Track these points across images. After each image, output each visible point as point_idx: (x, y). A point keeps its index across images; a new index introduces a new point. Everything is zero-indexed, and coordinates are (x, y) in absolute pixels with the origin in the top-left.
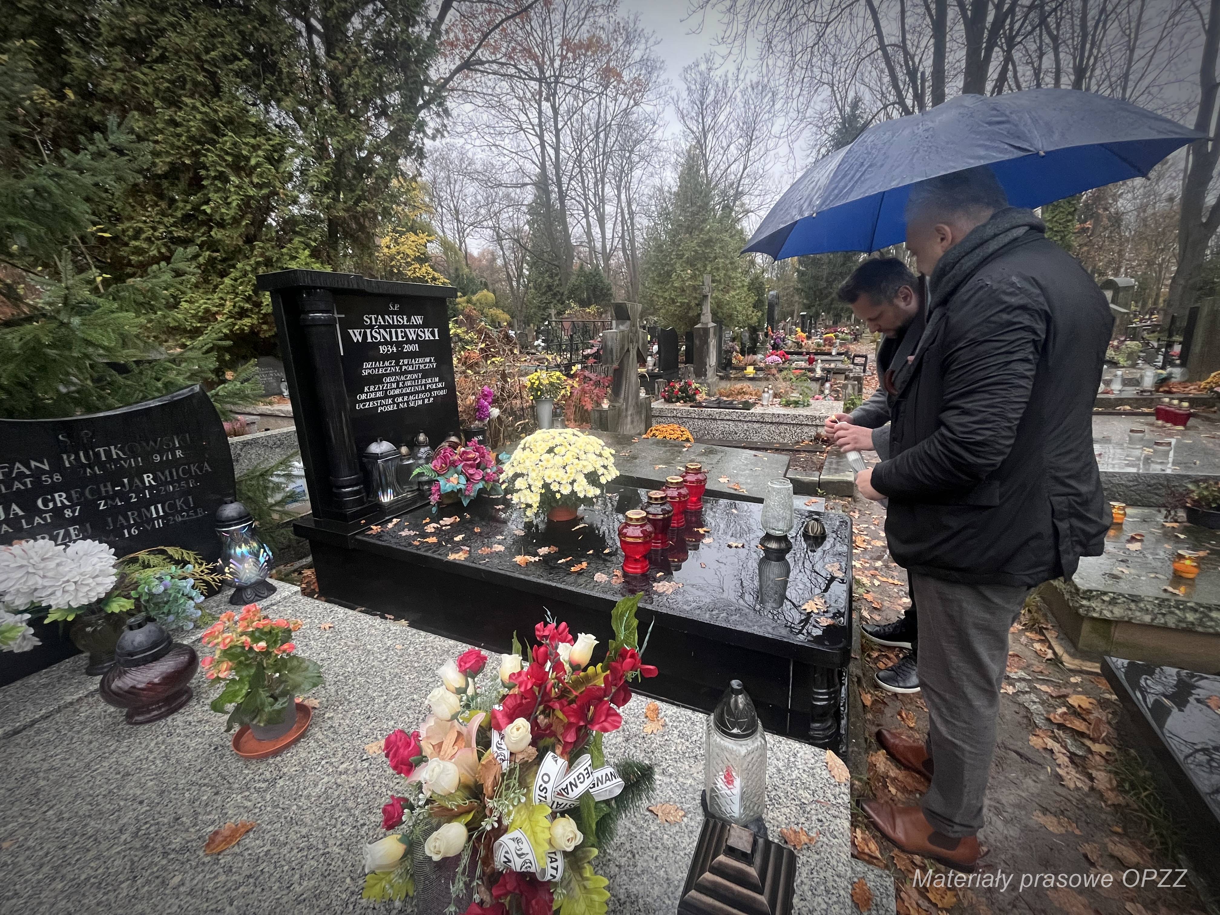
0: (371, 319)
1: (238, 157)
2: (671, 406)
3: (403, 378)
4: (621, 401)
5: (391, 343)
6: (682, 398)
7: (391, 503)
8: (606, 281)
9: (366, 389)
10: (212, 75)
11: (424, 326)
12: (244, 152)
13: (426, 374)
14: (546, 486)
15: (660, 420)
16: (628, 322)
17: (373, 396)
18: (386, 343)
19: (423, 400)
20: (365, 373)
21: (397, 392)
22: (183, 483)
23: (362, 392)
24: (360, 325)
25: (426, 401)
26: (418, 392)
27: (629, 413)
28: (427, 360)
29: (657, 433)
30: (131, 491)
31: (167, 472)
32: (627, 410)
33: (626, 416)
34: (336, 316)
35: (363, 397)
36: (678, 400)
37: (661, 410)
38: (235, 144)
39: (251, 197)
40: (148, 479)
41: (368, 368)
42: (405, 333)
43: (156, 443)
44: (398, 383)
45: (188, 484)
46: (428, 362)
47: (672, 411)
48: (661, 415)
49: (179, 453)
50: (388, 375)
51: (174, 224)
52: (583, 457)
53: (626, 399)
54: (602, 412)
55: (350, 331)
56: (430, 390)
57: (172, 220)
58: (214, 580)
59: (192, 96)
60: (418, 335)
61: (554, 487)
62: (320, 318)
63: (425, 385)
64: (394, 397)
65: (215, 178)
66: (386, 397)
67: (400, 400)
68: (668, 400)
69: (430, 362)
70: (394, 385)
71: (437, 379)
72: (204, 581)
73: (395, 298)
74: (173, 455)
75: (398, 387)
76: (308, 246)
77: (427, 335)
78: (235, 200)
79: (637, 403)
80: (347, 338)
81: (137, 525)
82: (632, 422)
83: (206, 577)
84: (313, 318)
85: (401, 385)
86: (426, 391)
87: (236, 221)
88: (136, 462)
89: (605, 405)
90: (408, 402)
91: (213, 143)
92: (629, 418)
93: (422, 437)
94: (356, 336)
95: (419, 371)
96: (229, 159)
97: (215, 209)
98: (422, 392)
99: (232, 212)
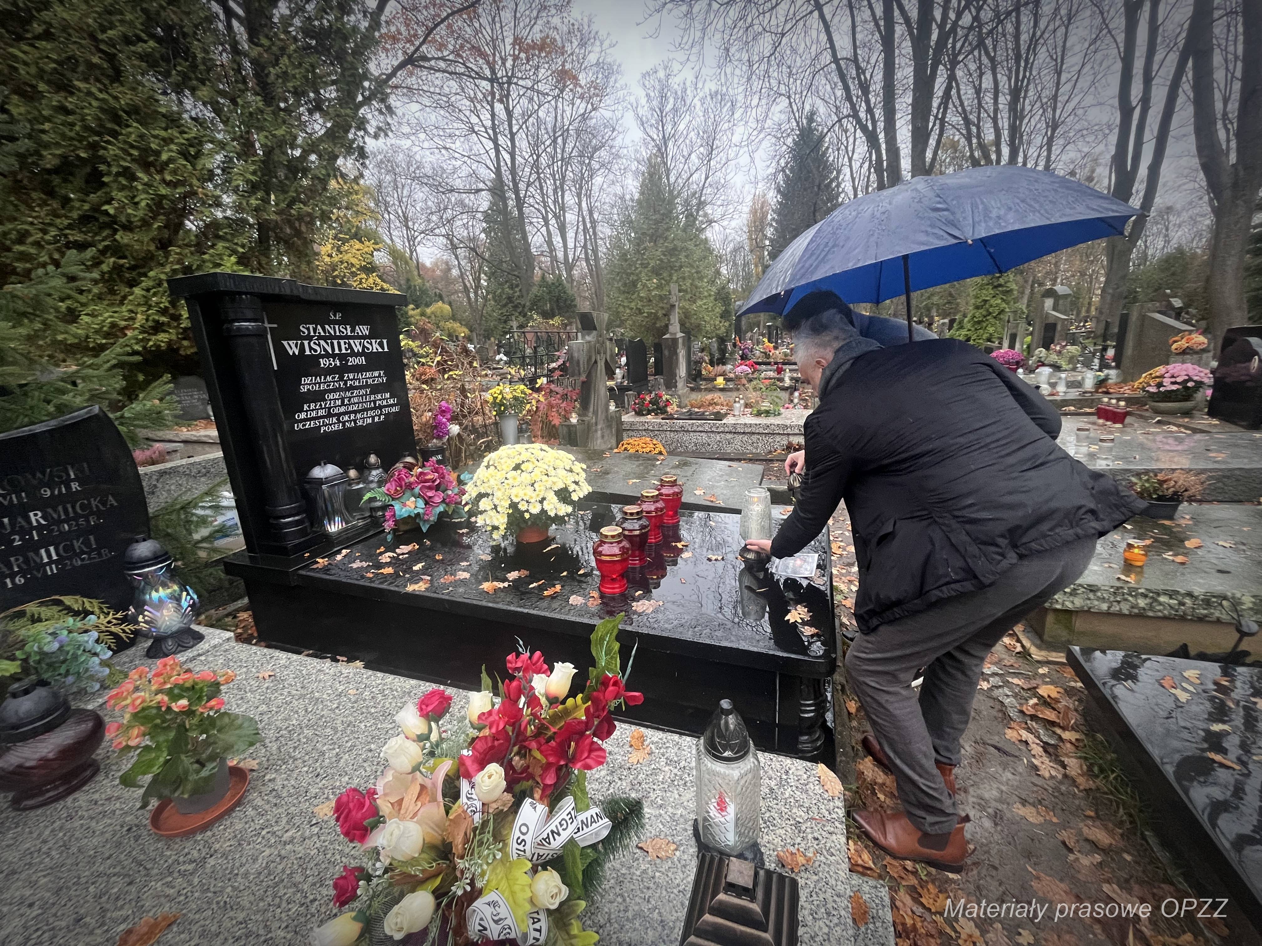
0: (308, 329)
1: (146, 151)
2: (642, 419)
3: (348, 394)
4: (590, 414)
5: (334, 356)
6: (653, 411)
7: (340, 533)
8: (570, 292)
9: (306, 407)
10: (111, 58)
11: (370, 337)
12: (153, 146)
13: (376, 389)
14: (514, 506)
15: (631, 433)
16: (595, 333)
17: (314, 414)
18: (327, 355)
19: (373, 418)
20: (304, 389)
21: (342, 409)
22: (81, 521)
23: (302, 411)
24: (297, 336)
25: (376, 419)
26: (366, 410)
27: (599, 427)
28: (376, 374)
29: (629, 447)
30: (13, 532)
31: (60, 508)
32: (596, 424)
33: (596, 431)
34: (267, 325)
35: (303, 416)
36: (649, 413)
37: (632, 424)
38: (142, 136)
39: (164, 197)
40: (36, 517)
41: (307, 384)
42: (349, 344)
43: (44, 474)
44: (343, 399)
45: (88, 521)
46: (377, 376)
47: (643, 424)
48: (632, 429)
49: (75, 486)
50: (331, 391)
51: (70, 227)
52: (552, 472)
53: (595, 413)
54: (570, 427)
55: (285, 343)
56: (381, 407)
57: (66, 222)
58: (124, 631)
59: (86, 80)
60: (364, 347)
61: (522, 507)
62: (247, 328)
63: (375, 402)
64: (339, 415)
65: (118, 174)
66: (329, 415)
67: (346, 418)
68: (639, 413)
69: (379, 376)
70: (339, 402)
71: (388, 395)
72: (112, 633)
73: (336, 306)
74: (68, 487)
75: (343, 404)
76: (234, 252)
77: (374, 347)
78: (144, 200)
79: (607, 417)
80: (281, 352)
81: (22, 572)
82: (603, 437)
83: (113, 629)
84: (239, 328)
85: (346, 401)
86: (375, 408)
87: (145, 224)
88: (19, 497)
89: (574, 419)
90: (355, 421)
91: (115, 134)
92: (599, 433)
93: (373, 459)
94: (292, 347)
95: (367, 386)
96: (135, 153)
97: (121, 209)
98: (371, 409)
99: (141, 213)
